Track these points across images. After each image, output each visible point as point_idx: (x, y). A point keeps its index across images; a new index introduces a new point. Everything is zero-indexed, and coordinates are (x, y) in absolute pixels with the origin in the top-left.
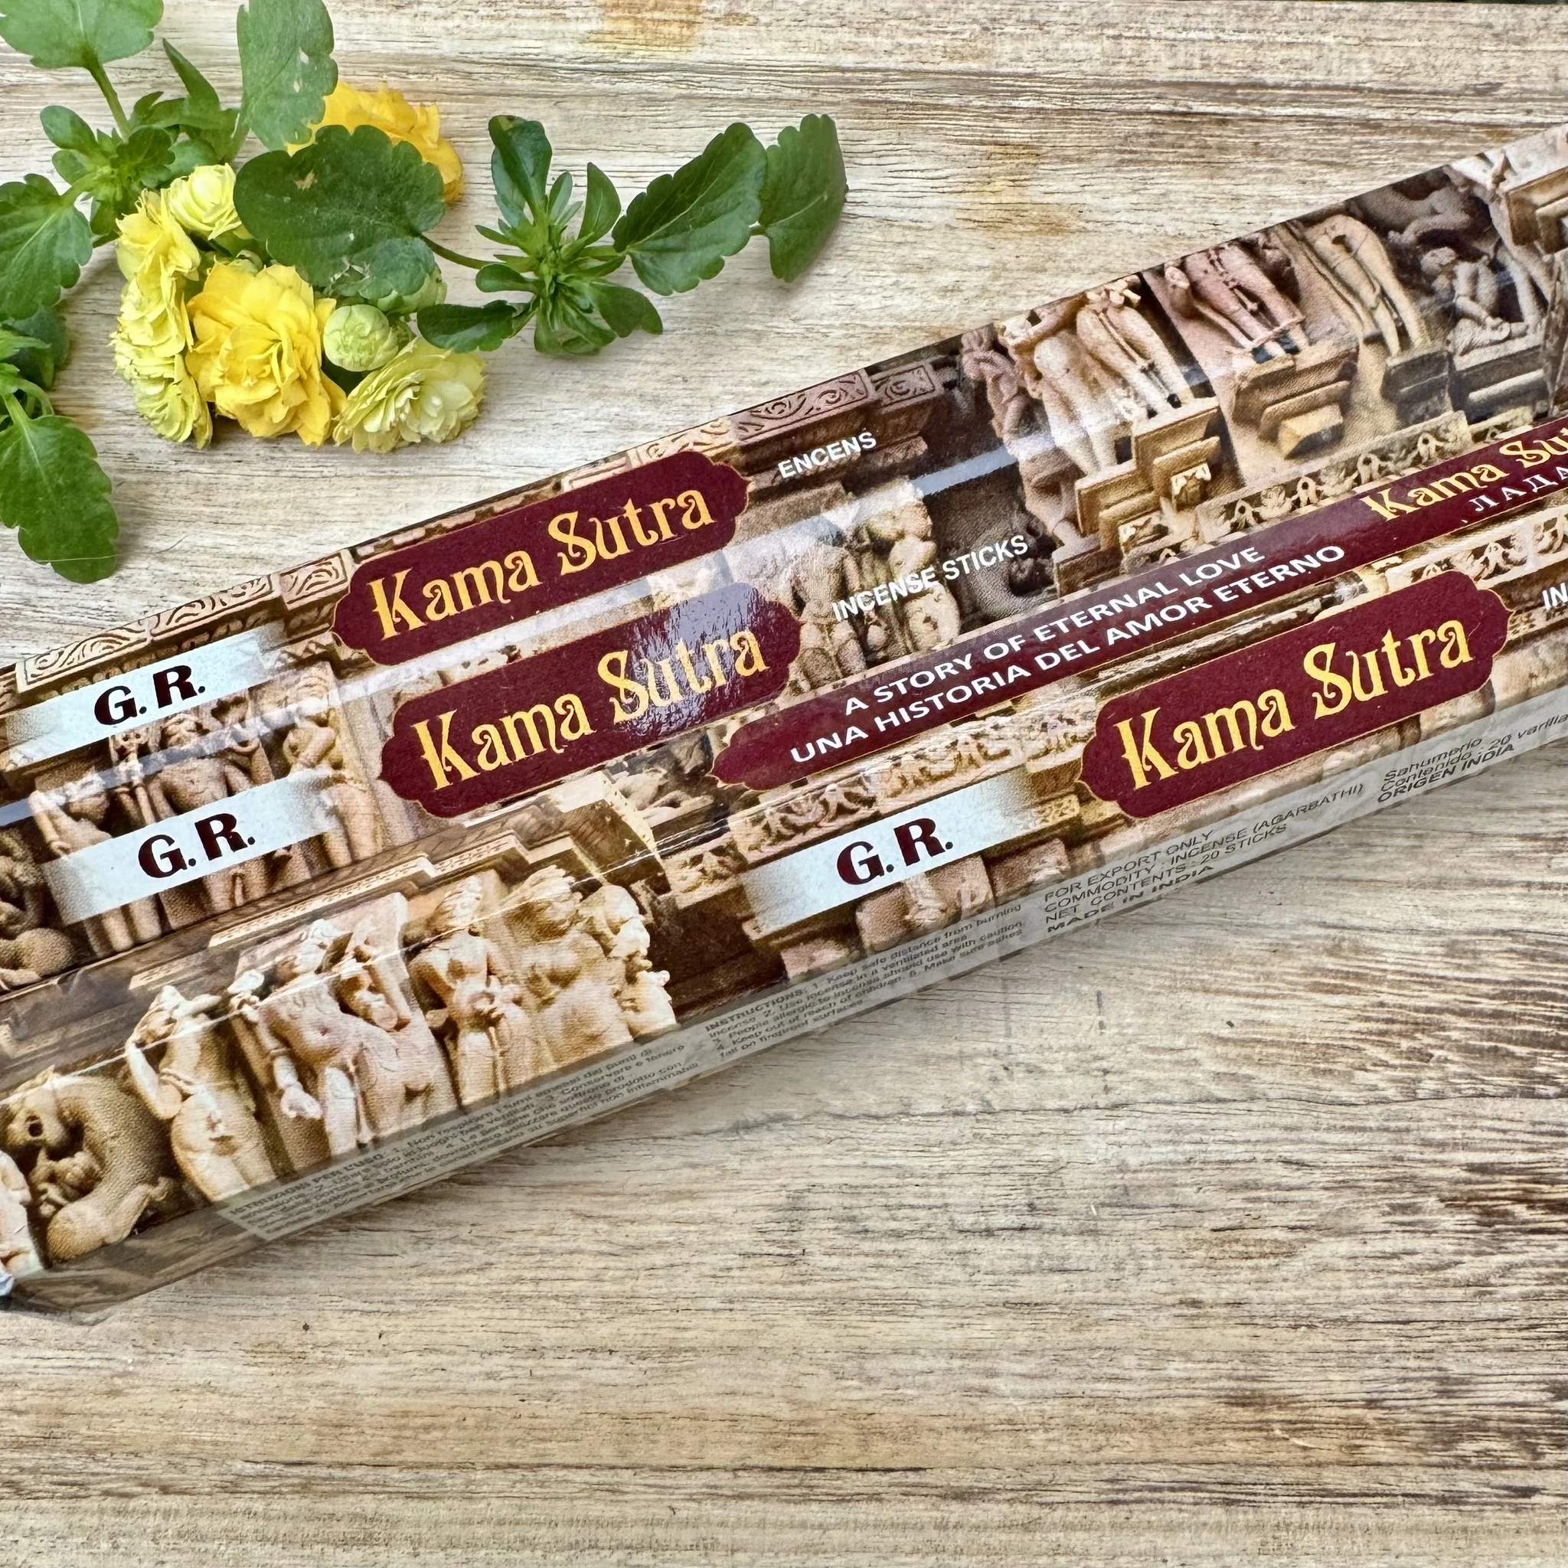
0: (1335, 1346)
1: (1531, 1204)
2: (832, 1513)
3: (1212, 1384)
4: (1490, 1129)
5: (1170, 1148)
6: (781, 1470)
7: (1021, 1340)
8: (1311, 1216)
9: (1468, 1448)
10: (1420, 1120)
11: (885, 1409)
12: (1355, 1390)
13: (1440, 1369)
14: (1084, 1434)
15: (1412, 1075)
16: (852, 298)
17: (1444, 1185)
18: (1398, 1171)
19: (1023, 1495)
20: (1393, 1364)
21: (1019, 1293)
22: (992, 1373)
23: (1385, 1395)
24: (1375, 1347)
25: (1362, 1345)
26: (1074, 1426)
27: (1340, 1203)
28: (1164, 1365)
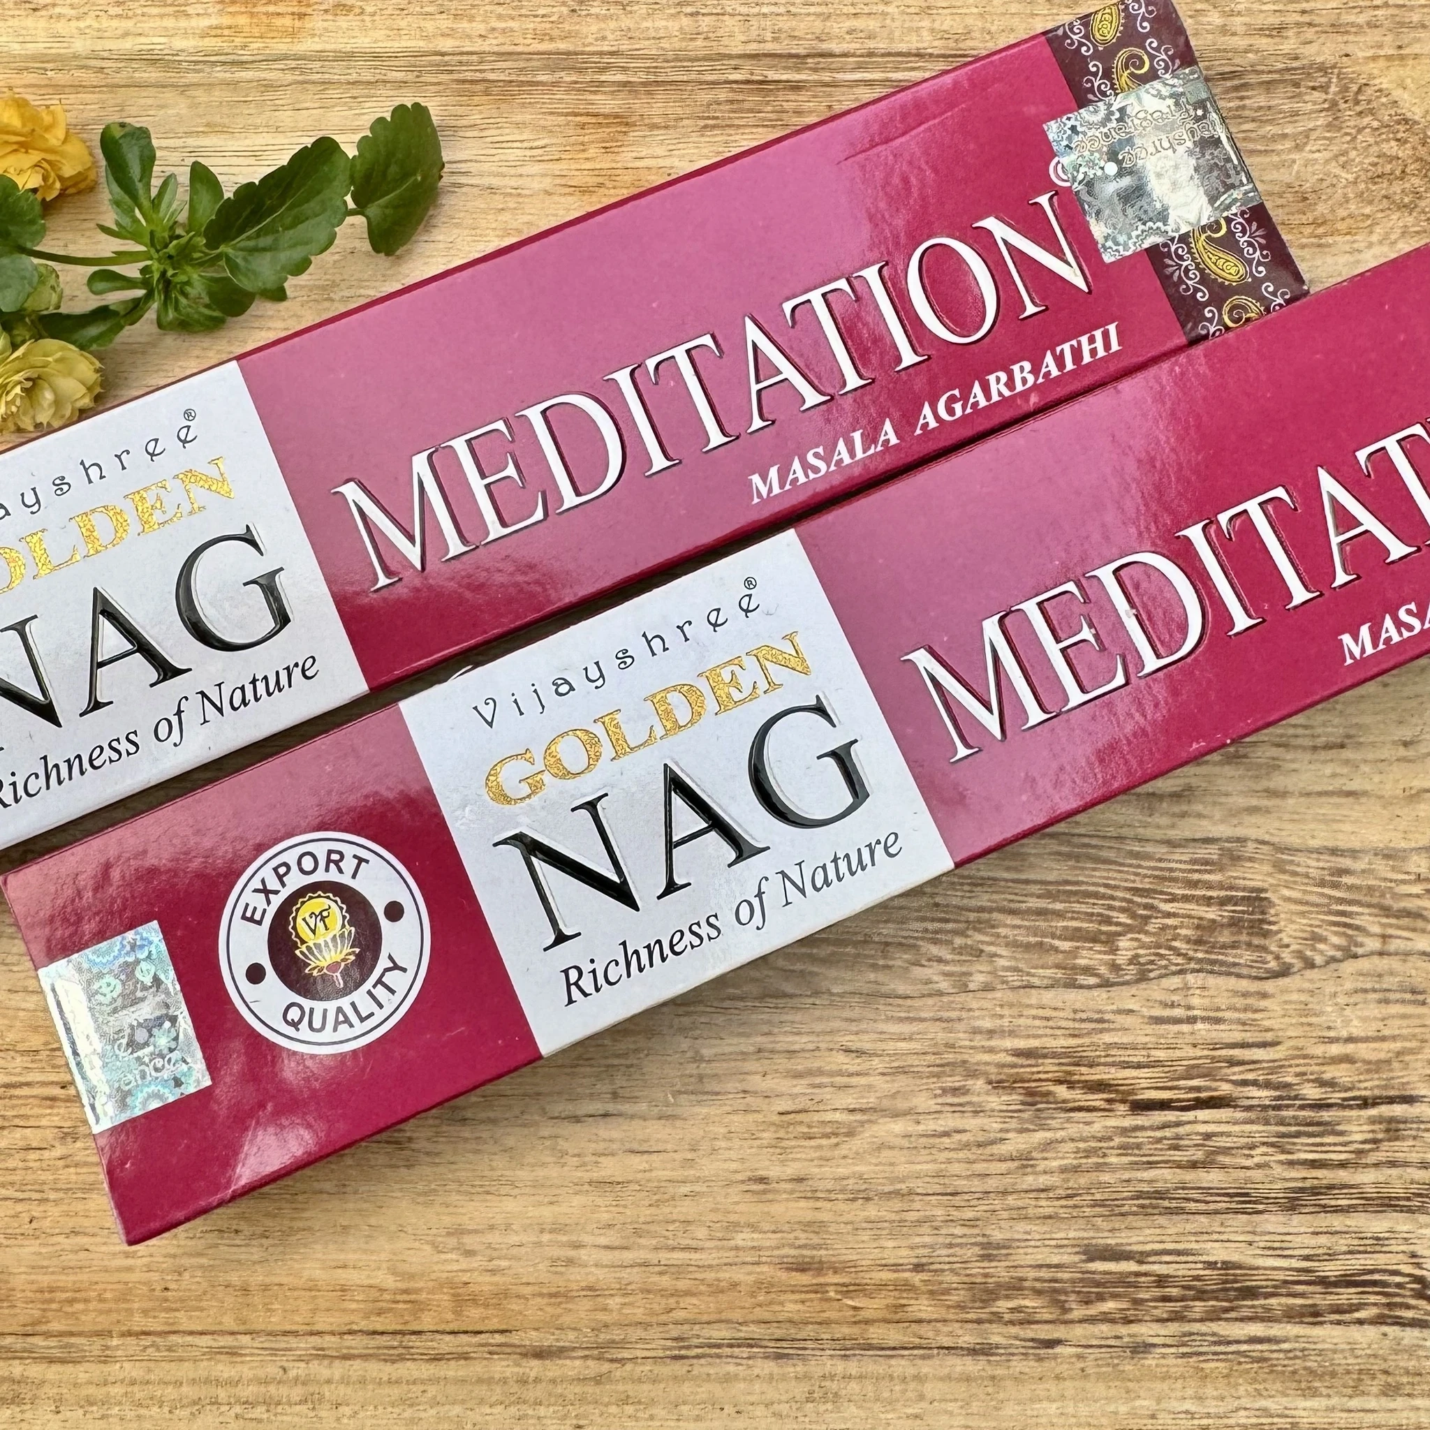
0: (890, 1216)
1: (1071, 1085)
2: (426, 1371)
3: (776, 1253)
4: (1034, 1018)
5: (742, 1040)
6: (381, 1333)
7: (605, 1217)
8: (871, 1100)
9: (1003, 1305)
10: (970, 1010)
11: (480, 1279)
12: (905, 1256)
13: (984, 1235)
14: (658, 1299)
15: (964, 969)
17: (993, 1070)
18: (950, 1057)
19: (596, 1352)
20: (943, 1231)
21: (603, 1173)
22: (577, 1246)
23: (931, 1260)
24: (926, 1217)
25: (912, 1216)
26: (649, 1291)
27: (895, 1087)
28: (734, 1235)
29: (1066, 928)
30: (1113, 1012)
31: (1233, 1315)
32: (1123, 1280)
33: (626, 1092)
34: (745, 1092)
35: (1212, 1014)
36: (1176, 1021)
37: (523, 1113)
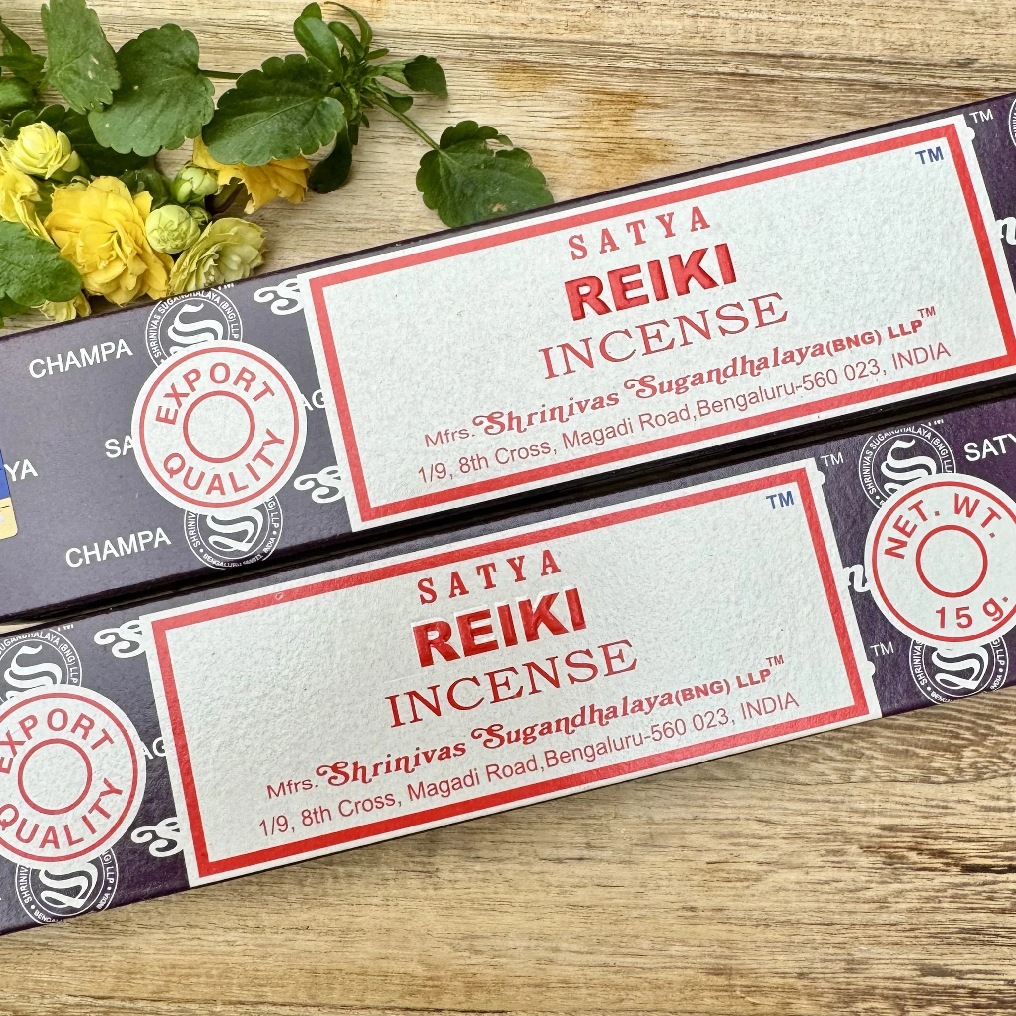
0: (783, 938)
1: (920, 852)
3: (699, 960)
4: (897, 803)
5: (684, 809)
7: (578, 931)
8: (774, 856)
9: (860, 1006)
10: (852, 795)
11: (484, 971)
12: (792, 967)
13: (849, 955)
14: (613, 991)
15: (848, 766)
17: (864, 839)
18: (833, 828)
20: (819, 951)
21: (577, 899)
22: (556, 950)
23: (811, 970)
24: (808, 940)
25: (801, 938)
26: (606, 986)
27: (793, 847)
28: (669, 947)
29: (927, 740)
30: (955, 801)
32: (949, 992)
33: (597, 843)
34: (683, 847)
36: (1000, 810)
37: (520, 855)
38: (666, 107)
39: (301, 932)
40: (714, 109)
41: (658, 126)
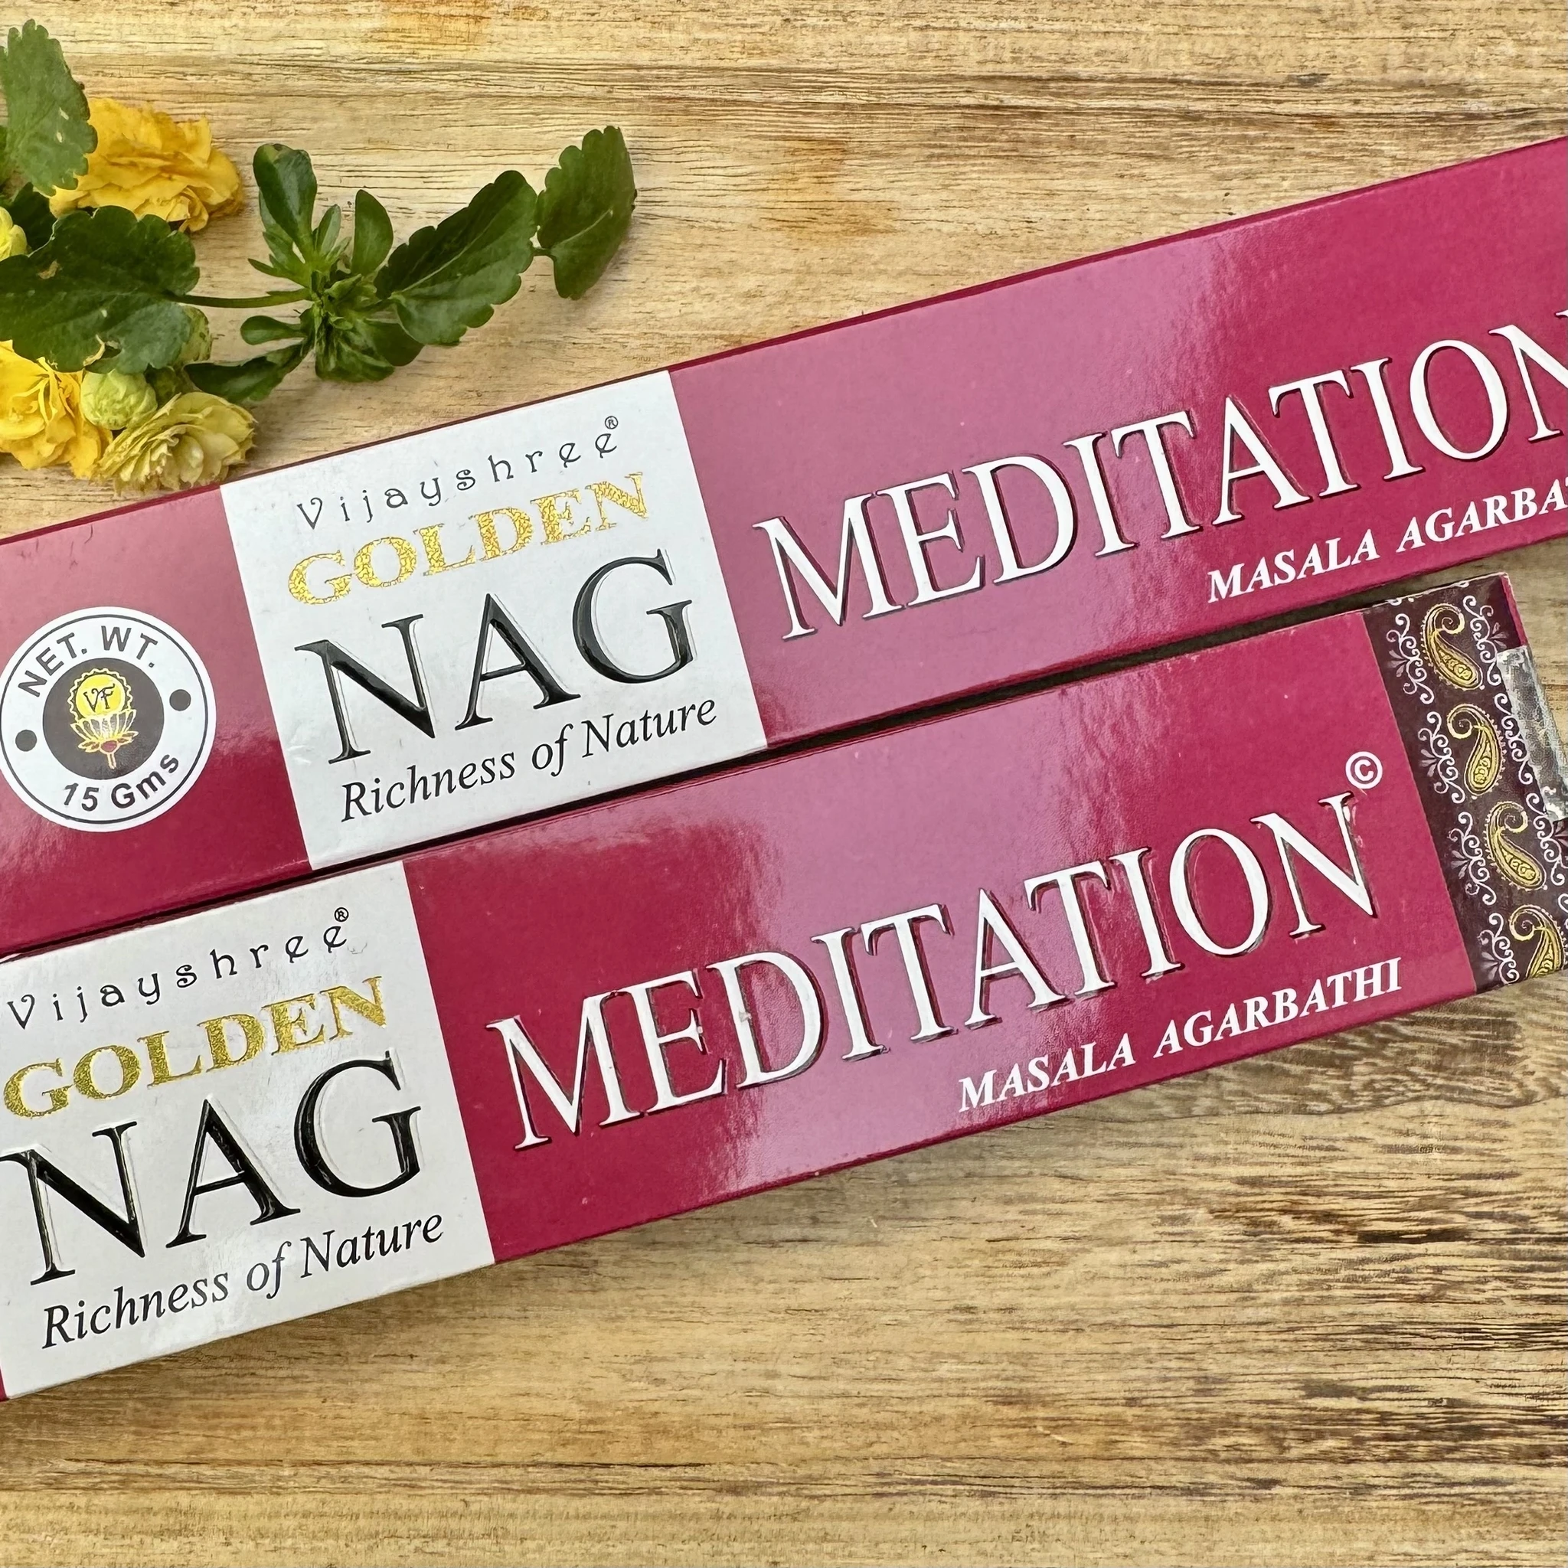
0: (1100, 1348)
1: (1297, 1215)
2: (614, 1505)
3: (982, 1385)
4: (1261, 1144)
6: (568, 1466)
7: (803, 1346)
8: (1084, 1227)
9: (1218, 1443)
10: (1195, 1136)
11: (669, 1410)
12: (1117, 1390)
13: (1199, 1369)
14: (858, 1431)
15: (1187, 1092)
16: (650, 306)
17: (1214, 1198)
18: (1169, 1184)
19: (793, 1488)
20: (1158, 1365)
21: (801, 1301)
22: (773, 1375)
23: (1145, 1394)
24: (1140, 1349)
25: (1127, 1348)
26: (848, 1424)
27: (1113, 1214)
28: (937, 1367)
29: (1300, 1051)
30: (1345, 1139)
31: (1457, 1455)
32: (1345, 1418)
33: (826, 1217)
34: (951, 1218)
35: (1451, 1143)
36: (1410, 1150)
37: (716, 1237)
38: (888, 156)
39: (401, 1359)
40: (957, 156)
41: (879, 183)
